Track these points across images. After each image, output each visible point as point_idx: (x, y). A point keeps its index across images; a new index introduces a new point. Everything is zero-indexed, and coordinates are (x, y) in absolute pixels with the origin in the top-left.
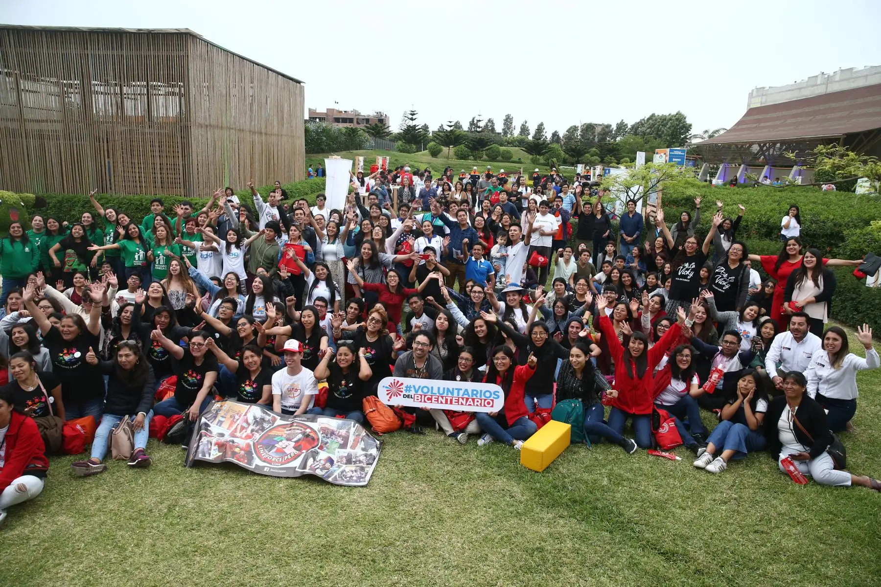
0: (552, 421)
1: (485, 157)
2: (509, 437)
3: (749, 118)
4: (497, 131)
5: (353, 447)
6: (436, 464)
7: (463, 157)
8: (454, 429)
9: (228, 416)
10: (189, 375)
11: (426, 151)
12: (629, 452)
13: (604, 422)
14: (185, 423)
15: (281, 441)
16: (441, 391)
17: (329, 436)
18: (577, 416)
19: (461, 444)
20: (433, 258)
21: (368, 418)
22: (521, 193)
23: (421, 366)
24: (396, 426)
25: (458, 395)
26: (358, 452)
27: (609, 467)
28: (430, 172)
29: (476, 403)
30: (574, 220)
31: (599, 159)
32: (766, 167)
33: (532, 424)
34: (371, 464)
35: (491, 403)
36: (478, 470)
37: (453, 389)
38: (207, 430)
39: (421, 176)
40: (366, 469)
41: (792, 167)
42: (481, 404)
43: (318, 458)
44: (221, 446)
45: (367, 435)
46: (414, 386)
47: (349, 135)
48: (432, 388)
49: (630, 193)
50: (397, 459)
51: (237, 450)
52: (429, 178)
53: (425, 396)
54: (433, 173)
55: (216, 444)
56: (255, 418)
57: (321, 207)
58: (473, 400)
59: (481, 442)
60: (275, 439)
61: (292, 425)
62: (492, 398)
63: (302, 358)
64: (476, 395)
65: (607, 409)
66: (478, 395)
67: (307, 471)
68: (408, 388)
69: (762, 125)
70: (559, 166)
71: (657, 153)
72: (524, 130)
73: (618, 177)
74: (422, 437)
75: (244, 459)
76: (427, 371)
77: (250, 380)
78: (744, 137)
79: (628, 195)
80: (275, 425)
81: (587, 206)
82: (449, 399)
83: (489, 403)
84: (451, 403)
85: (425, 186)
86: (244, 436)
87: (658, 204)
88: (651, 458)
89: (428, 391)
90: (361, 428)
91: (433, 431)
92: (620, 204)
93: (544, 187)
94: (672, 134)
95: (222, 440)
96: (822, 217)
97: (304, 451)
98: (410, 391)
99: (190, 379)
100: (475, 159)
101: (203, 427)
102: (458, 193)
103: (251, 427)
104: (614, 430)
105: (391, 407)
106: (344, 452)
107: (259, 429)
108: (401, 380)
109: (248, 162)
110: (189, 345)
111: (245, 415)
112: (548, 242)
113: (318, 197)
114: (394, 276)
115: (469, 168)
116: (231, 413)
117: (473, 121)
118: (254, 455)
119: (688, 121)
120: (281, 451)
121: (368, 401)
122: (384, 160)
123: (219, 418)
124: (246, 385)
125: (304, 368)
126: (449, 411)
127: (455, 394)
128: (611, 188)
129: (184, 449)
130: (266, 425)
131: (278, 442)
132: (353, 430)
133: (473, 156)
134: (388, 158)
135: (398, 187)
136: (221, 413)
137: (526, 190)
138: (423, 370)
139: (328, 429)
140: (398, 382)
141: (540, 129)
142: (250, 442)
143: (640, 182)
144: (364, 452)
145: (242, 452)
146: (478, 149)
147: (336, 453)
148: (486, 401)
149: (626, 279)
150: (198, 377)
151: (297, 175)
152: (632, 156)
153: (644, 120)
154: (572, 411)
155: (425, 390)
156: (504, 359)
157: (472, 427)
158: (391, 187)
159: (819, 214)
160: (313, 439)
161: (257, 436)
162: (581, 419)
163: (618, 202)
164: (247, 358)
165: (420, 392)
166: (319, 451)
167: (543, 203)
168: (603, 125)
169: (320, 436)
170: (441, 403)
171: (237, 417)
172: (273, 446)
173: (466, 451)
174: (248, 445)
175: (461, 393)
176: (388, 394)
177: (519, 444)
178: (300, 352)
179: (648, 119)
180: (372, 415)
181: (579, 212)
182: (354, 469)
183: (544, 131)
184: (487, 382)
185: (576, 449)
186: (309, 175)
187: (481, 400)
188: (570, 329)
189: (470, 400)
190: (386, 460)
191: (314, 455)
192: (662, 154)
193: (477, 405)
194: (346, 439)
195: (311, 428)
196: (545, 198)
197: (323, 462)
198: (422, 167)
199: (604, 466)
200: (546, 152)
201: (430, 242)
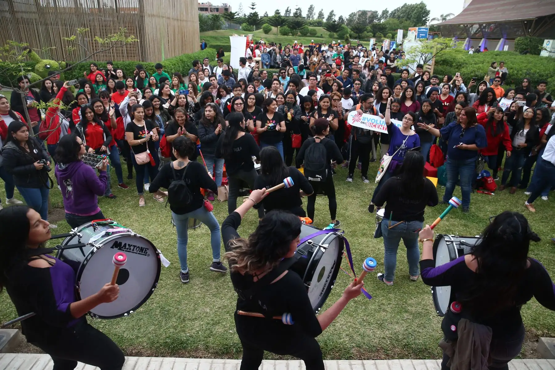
1: (299, 33)
3: (472, 7)
4: (303, 16)
7: (285, 34)
11: (262, 30)
16: (382, 123)
31: (373, 35)
32: (483, 39)
41: (500, 39)
46: (367, 118)
47: (214, 19)
48: (377, 120)
53: (373, 124)
69: (481, 11)
71: (410, 31)
72: (321, 15)
78: (469, 20)
94: (417, 18)
96: (532, 71)
100: (293, 35)
102: (315, 57)
109: (173, 39)
117: (288, 9)
119: (428, 8)
133: (292, 33)
140: (359, 115)
141: (332, 14)
146: (296, 29)
152: (393, 32)
153: (399, 8)
155: (373, 121)
159: (531, 69)
168: (371, 11)
179: (402, 7)
183: (334, 16)
192: (413, 31)
200: (339, 30)
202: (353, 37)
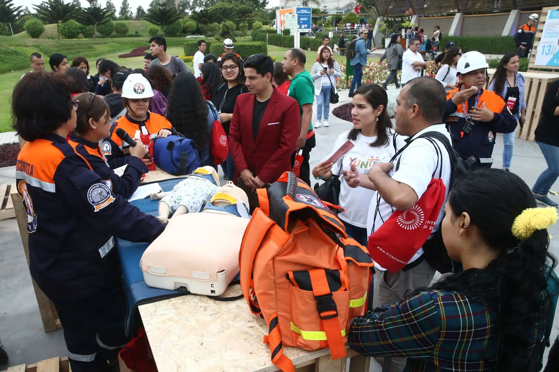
1: (97, 33)
7: (71, 35)
11: (24, 33)
41: (510, 11)
133: (84, 32)
146: (94, 23)
183: (129, 6)
202: (190, 31)
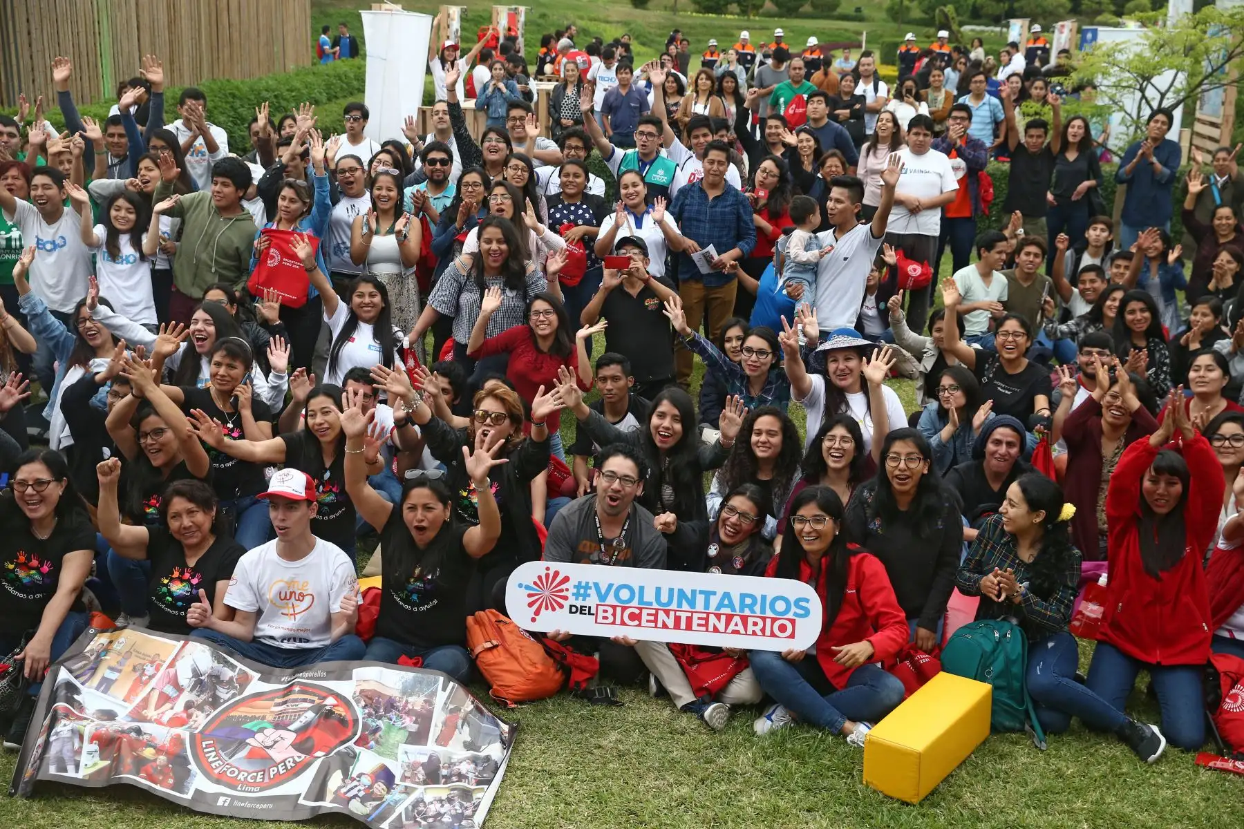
0: (942, 673)
2: (834, 715)
5: (443, 740)
6: (650, 781)
8: (696, 691)
9: (127, 668)
10: (18, 565)
12: (1144, 759)
13: (1079, 679)
14: (14, 681)
15: (261, 730)
16: (664, 599)
17: (382, 712)
18: (1009, 663)
19: (713, 730)
20: (640, 264)
21: (482, 667)
22: (863, 98)
23: (614, 533)
24: (551, 685)
25: (707, 605)
26: (456, 752)
27: (1094, 796)
28: (627, 47)
29: (751, 628)
30: (998, 166)
33: (894, 683)
34: (489, 782)
35: (787, 629)
36: (756, 796)
37: (694, 592)
38: (70, 701)
39: (607, 58)
40: (476, 795)
42: (763, 630)
43: (355, 770)
44: (107, 744)
45: (477, 708)
46: (596, 585)
48: (642, 589)
49: (1150, 92)
50: (554, 768)
51: (148, 753)
52: (626, 62)
53: (624, 609)
54: (635, 47)
55: (95, 738)
56: (196, 673)
57: (356, 138)
58: (744, 619)
59: (762, 726)
60: (247, 726)
61: (288, 691)
62: (790, 616)
63: (313, 515)
64: (751, 607)
65: (1086, 648)
66: (757, 609)
67: (328, 804)
68: (582, 589)
70: (961, 24)
73: (1117, 48)
74: (614, 712)
75: (166, 776)
76: (628, 546)
77: (183, 566)
79: (1144, 97)
80: (246, 693)
81: (1033, 132)
82: (684, 616)
83: (783, 628)
84: (689, 627)
85: (617, 83)
86: (165, 719)
87: (1226, 117)
88: (1205, 776)
89: (631, 599)
90: (461, 692)
91: (644, 697)
92: (1123, 121)
93: (924, 82)
95: (110, 727)
97: (319, 754)
98: (586, 596)
99: (21, 574)
100: (744, 12)
101: (62, 693)
102: (702, 99)
103: (186, 696)
104: (1103, 699)
105: (539, 637)
106: (419, 754)
107: (205, 702)
108: (565, 568)
109: (163, 19)
110: (11, 486)
111: (172, 665)
112: (931, 224)
113: (347, 111)
114: (546, 312)
115: (727, 35)
116: (134, 660)
118: (193, 766)
120: (261, 757)
121: (479, 622)
122: (513, 17)
123: (104, 671)
124: (172, 580)
125: (319, 541)
126: (683, 647)
127: (700, 606)
128: (1099, 79)
129: (11, 751)
130: (223, 693)
131: (252, 734)
132: (441, 697)
134: (522, 9)
135: (550, 86)
136: (110, 659)
137: (876, 89)
138: (619, 544)
139: (380, 695)
140: (556, 574)
142: (184, 733)
143: (1177, 60)
144: (471, 753)
145: (162, 759)
147: (401, 757)
148: (777, 624)
149: (1139, 315)
150: (46, 569)
151: (290, 52)
154: (994, 651)
155: (624, 594)
156: (817, 520)
157: (741, 687)
158: (534, 85)
160: (342, 721)
161: (200, 719)
162: (1016, 669)
163: (1116, 117)
164: (177, 515)
165: (611, 600)
166: (357, 749)
167: (917, 121)
169: (360, 713)
170: (665, 626)
171: (150, 670)
172: (242, 744)
173: (724, 747)
174: (178, 740)
175: (714, 601)
176: (531, 605)
177: (859, 732)
178: (309, 501)
180: (489, 657)
181: (1012, 145)
182: (444, 795)
184: (778, 575)
185: (1006, 748)
186: (321, 54)
187: (764, 619)
188: (991, 447)
189: (737, 619)
190: (525, 771)
191: (347, 761)
193: (754, 633)
194: (424, 719)
195: (337, 696)
196: (924, 109)
197: (366, 781)
198: (610, 33)
199: (1078, 792)
201: (639, 224)
